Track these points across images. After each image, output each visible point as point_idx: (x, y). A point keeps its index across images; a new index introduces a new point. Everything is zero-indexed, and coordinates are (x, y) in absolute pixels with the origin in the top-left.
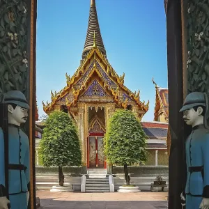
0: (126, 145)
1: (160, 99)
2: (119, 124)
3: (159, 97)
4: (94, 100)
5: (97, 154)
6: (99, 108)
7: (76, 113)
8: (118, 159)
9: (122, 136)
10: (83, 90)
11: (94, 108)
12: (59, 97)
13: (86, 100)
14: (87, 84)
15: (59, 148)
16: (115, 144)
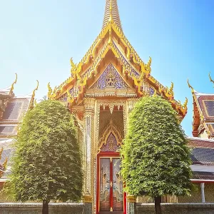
0: (157, 158)
1: (199, 109)
2: (146, 120)
3: (198, 106)
4: (107, 94)
5: (111, 189)
6: (115, 108)
7: (81, 116)
8: (144, 185)
9: (150, 141)
10: (93, 78)
11: (107, 108)
12: (58, 93)
13: (97, 94)
14: (99, 69)
15: (45, 163)
16: (139, 156)
